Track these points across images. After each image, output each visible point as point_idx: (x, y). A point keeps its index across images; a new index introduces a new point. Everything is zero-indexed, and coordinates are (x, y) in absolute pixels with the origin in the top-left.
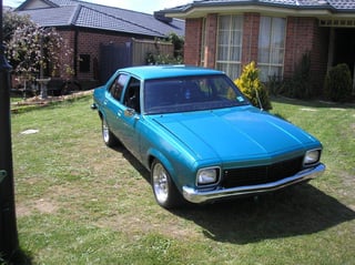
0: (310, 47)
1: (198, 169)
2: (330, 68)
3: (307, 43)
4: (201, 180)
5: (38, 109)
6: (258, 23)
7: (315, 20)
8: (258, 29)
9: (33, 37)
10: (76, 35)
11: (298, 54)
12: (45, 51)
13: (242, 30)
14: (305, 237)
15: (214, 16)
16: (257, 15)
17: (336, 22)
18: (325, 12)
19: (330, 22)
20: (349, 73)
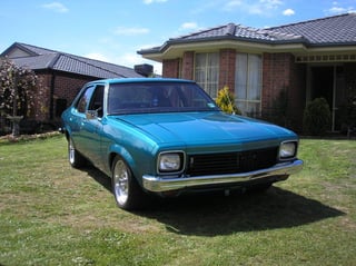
0: (287, 83)
1: (159, 151)
2: (308, 103)
3: (283, 78)
4: (163, 166)
5: (7, 144)
6: (234, 59)
7: (290, 56)
8: (234, 64)
9: (8, 73)
10: (53, 78)
11: (276, 89)
12: (20, 90)
13: (218, 67)
14: (285, 230)
15: (190, 54)
16: (232, 52)
17: (312, 58)
18: (300, 46)
19: (305, 59)
20: (327, 106)
